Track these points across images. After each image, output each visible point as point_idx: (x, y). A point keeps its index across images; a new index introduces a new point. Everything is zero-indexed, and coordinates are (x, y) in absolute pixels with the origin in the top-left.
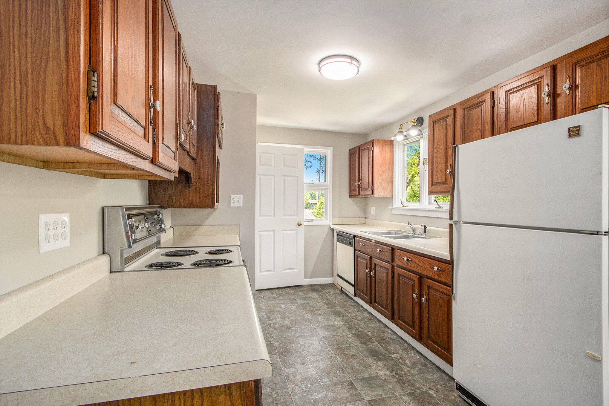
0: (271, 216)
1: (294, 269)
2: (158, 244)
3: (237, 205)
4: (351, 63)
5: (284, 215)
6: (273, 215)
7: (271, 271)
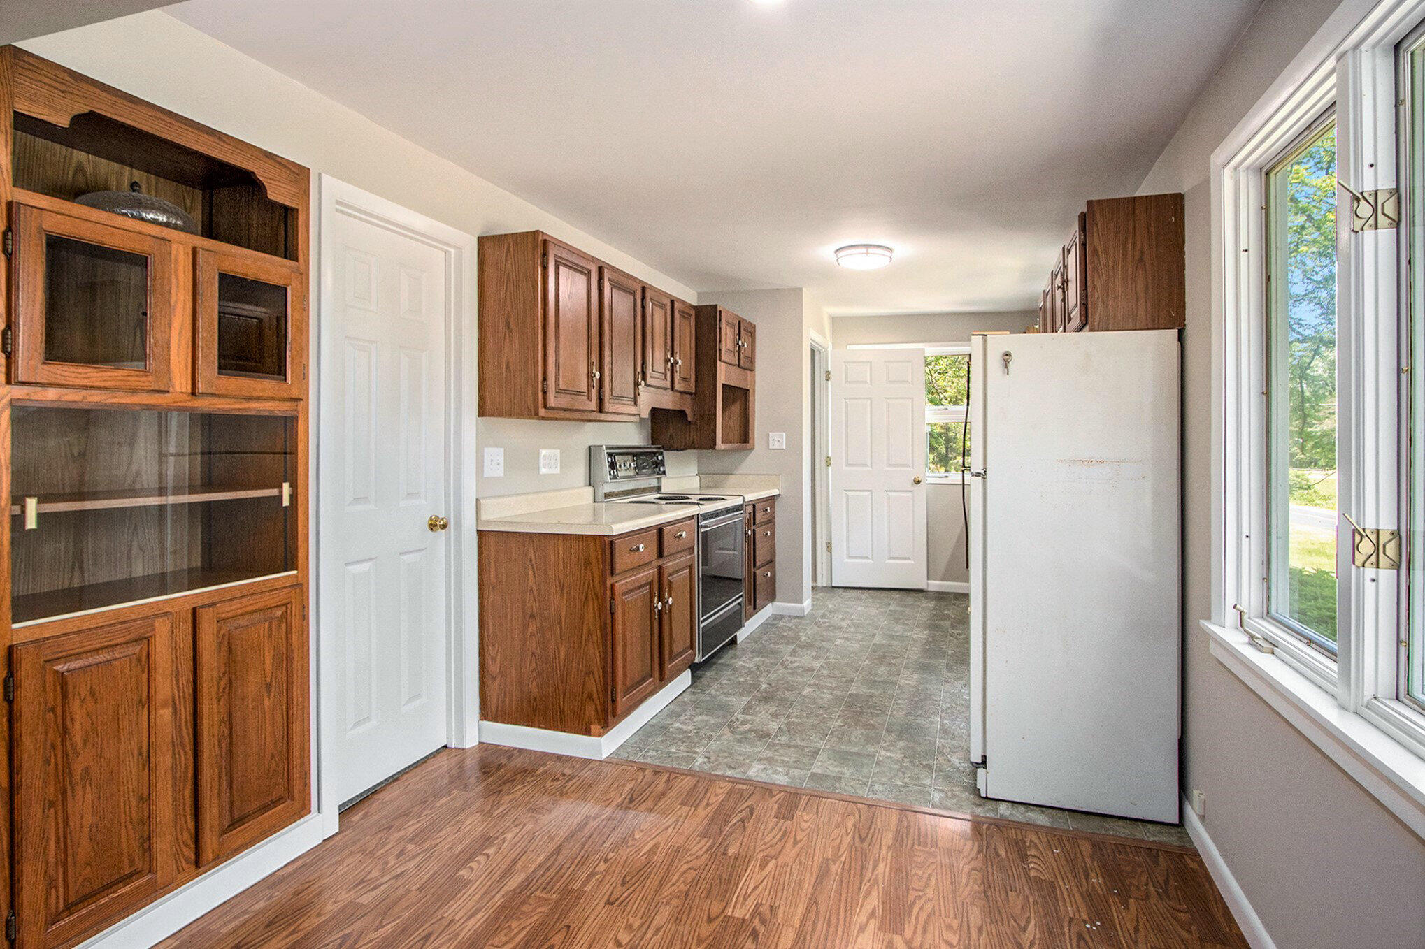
0: (866, 465)
1: (909, 559)
2: (658, 489)
3: (777, 446)
4: (867, 253)
5: (890, 465)
6: (869, 465)
7: (867, 558)
